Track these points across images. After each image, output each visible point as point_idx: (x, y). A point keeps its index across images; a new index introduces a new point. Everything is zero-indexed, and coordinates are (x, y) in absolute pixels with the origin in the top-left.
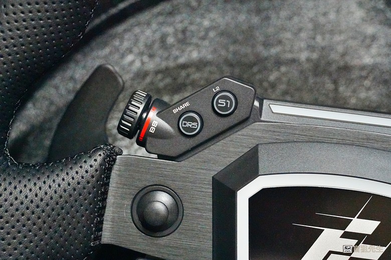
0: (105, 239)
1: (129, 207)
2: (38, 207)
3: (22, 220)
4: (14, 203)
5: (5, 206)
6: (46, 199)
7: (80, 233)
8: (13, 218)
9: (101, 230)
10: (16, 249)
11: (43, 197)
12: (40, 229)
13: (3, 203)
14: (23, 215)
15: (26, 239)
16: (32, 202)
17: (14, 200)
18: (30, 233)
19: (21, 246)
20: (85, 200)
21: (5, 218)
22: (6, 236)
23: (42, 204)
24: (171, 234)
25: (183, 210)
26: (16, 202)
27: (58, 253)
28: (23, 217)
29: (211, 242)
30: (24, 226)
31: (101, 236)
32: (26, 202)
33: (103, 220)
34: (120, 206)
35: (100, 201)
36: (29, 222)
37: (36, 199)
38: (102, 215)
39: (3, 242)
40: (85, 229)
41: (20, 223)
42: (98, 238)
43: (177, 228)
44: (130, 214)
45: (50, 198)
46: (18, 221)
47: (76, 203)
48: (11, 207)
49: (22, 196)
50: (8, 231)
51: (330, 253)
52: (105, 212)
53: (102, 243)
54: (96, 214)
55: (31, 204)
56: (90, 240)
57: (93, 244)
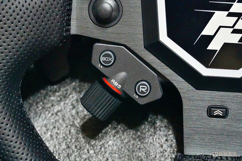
0: (73, 31)
1: (87, 9)
2: (27, 9)
3: (18, 18)
4: (12, 7)
5: (5, 10)
6: (32, 4)
7: (56, 26)
8: (11, 17)
9: (69, 25)
10: (15, 37)
11: (30, 3)
12: (30, 24)
13: (4, 7)
14: (18, 15)
15: (21, 31)
16: (23, 6)
17: (11, 5)
18: (24, 27)
19: (18, 35)
20: (58, 4)
21: (6, 17)
22: (8, 29)
23: (30, 8)
24: (115, 25)
25: (122, 9)
26: (13, 6)
27: (43, 40)
28: (18, 16)
29: (142, 28)
30: (19, 22)
31: (70, 29)
32: (19, 6)
33: (71, 19)
34: (81, 9)
35: (67, 5)
36: (22, 19)
37: (26, 4)
38: (70, 15)
39: (7, 33)
40: (59, 23)
41: (16, 20)
42: (69, 30)
43: (119, 21)
44: (88, 14)
45: (34, 3)
46: (15, 19)
47: (52, 6)
48: (9, 10)
49: (17, 3)
50: (9, 25)
51: (220, 27)
52: (71, 13)
53: (71, 34)
54: (66, 14)
55: (22, 8)
56: (62, 31)
57: (65, 34)
